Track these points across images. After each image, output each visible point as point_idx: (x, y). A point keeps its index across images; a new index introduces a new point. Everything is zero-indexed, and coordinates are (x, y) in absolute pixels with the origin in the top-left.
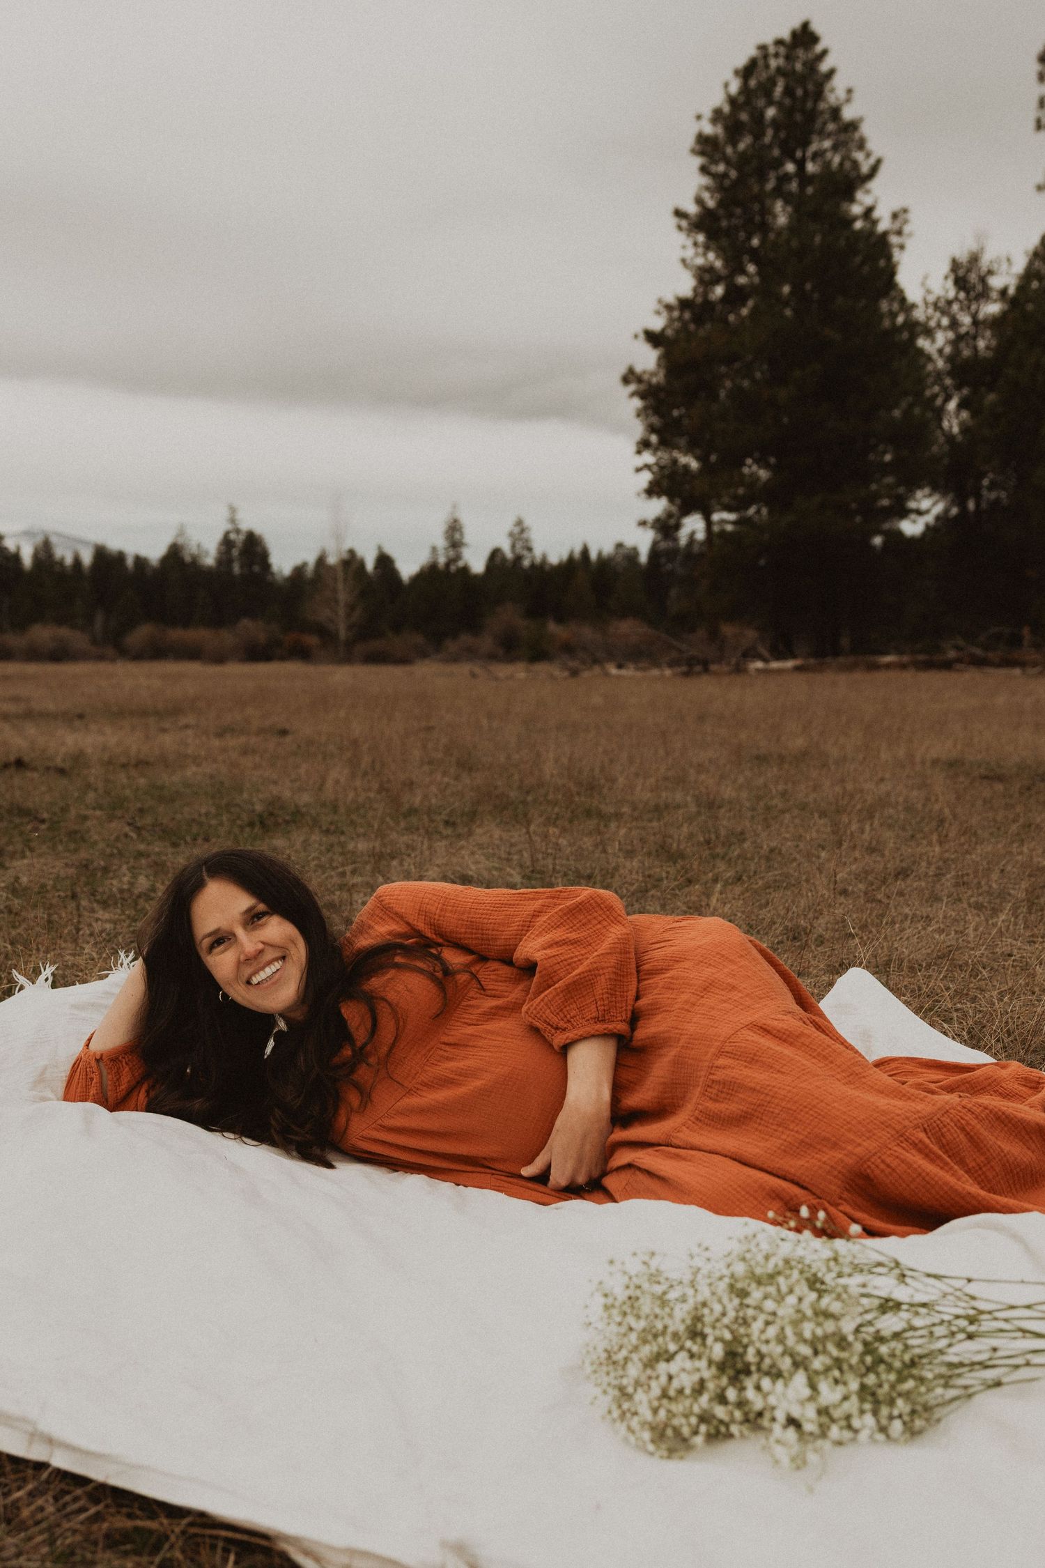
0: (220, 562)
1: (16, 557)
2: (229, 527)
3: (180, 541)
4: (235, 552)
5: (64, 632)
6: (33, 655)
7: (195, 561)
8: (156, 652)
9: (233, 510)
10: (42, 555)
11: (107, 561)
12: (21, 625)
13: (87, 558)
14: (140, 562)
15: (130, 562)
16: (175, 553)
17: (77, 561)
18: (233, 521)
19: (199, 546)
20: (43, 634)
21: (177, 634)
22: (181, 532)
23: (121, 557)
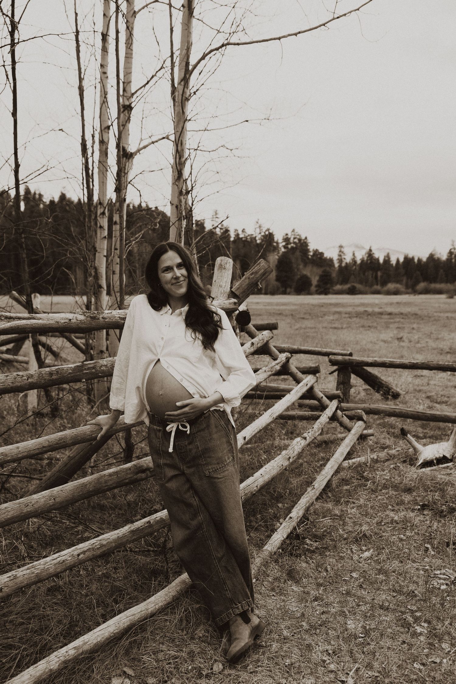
0: (447, 259)
1: (378, 260)
2: (452, 247)
3: (433, 253)
4: (453, 256)
5: (398, 286)
6: (389, 293)
7: (439, 259)
8: (426, 291)
9: (453, 242)
10: (387, 258)
11: (408, 261)
12: (384, 283)
13: (402, 260)
14: (419, 260)
15: (416, 260)
16: (431, 257)
17: (398, 261)
18: (453, 245)
19: (440, 254)
20: (391, 286)
21: (433, 286)
22: (434, 250)
23: (413, 258)
